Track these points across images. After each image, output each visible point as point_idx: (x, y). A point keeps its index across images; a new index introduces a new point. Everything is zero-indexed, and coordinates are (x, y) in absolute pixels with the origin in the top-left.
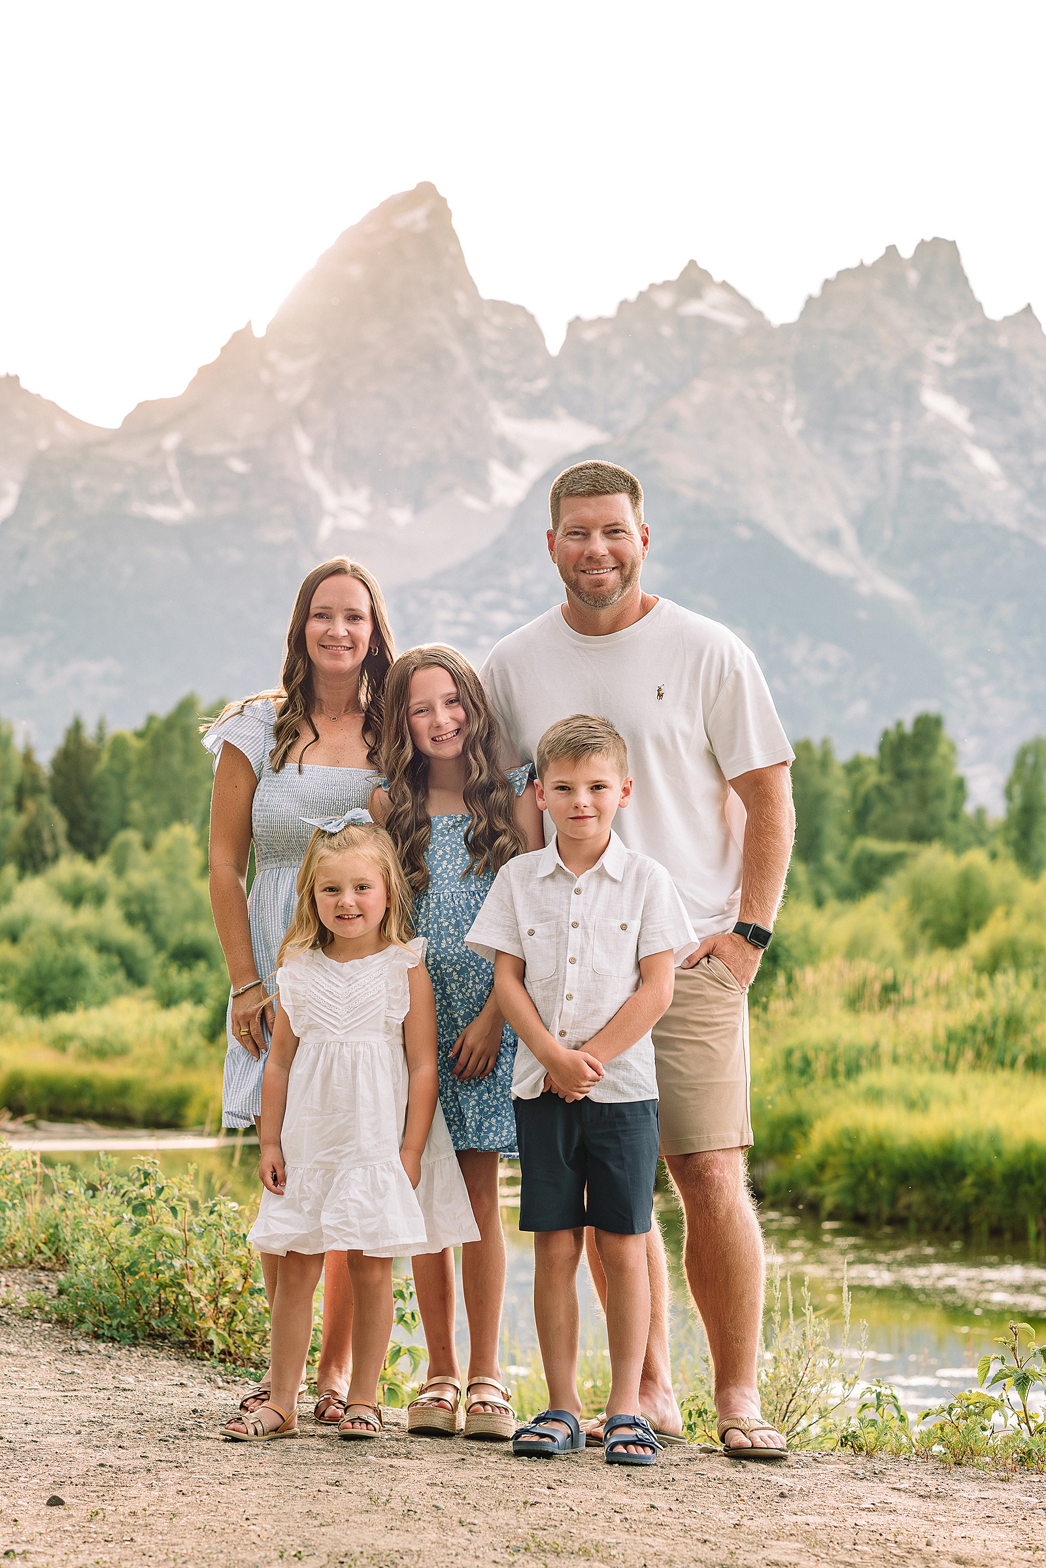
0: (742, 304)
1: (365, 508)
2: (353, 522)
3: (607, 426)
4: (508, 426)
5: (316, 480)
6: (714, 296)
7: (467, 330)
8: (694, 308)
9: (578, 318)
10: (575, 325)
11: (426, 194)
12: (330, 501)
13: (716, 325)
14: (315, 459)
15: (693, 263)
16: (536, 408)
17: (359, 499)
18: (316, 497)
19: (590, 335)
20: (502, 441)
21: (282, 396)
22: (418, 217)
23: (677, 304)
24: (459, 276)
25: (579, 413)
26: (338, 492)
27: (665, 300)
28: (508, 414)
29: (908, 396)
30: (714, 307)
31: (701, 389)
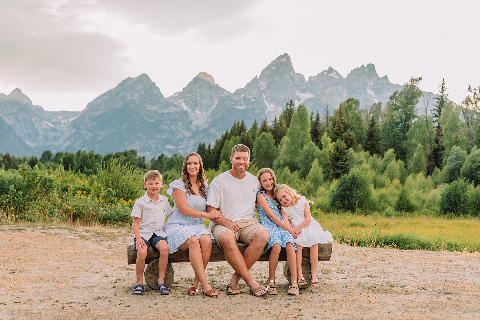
0: (338, 74)
1: (274, 107)
2: (272, 110)
3: (315, 95)
4: (298, 94)
5: (266, 103)
6: (334, 73)
7: (292, 78)
8: (330, 75)
9: (311, 76)
10: (310, 77)
11: (286, 55)
12: (268, 106)
13: (334, 78)
14: (266, 99)
15: (330, 67)
16: (304, 91)
17: (273, 106)
18: (266, 106)
19: (313, 79)
20: (297, 97)
21: (261, 89)
22: (284, 59)
23: (327, 74)
24: (291, 69)
25: (310, 92)
26: (270, 105)
27: (325, 73)
28: (298, 92)
29: (365, 90)
30: (334, 75)
31: (330, 89)
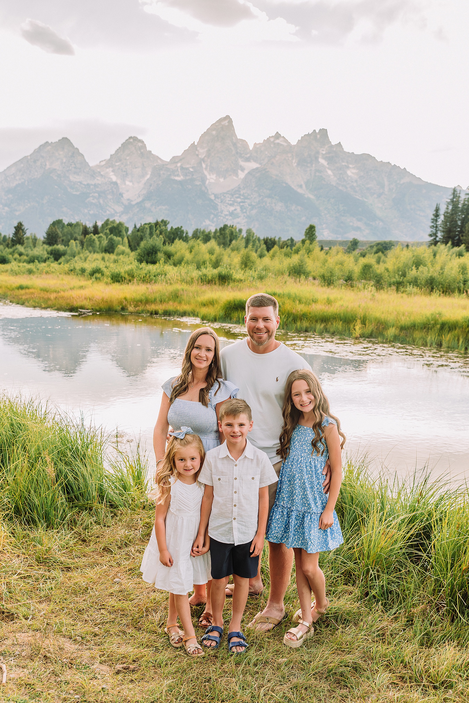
0: (286, 141)
1: (215, 178)
2: (213, 181)
3: (260, 164)
4: (242, 163)
5: (206, 173)
6: (281, 139)
7: (235, 145)
8: (277, 141)
10: (255, 144)
11: (228, 117)
12: (208, 177)
13: (282, 145)
14: (206, 169)
15: (277, 132)
16: (248, 160)
17: (214, 176)
18: (206, 176)
19: (258, 146)
20: (241, 166)
21: (200, 156)
22: (226, 123)
23: (274, 141)
24: (234, 134)
25: (255, 161)
26: (210, 175)
27: (272, 140)
28: (242, 161)
29: (317, 158)
30: (281, 141)
31: (278, 157)
